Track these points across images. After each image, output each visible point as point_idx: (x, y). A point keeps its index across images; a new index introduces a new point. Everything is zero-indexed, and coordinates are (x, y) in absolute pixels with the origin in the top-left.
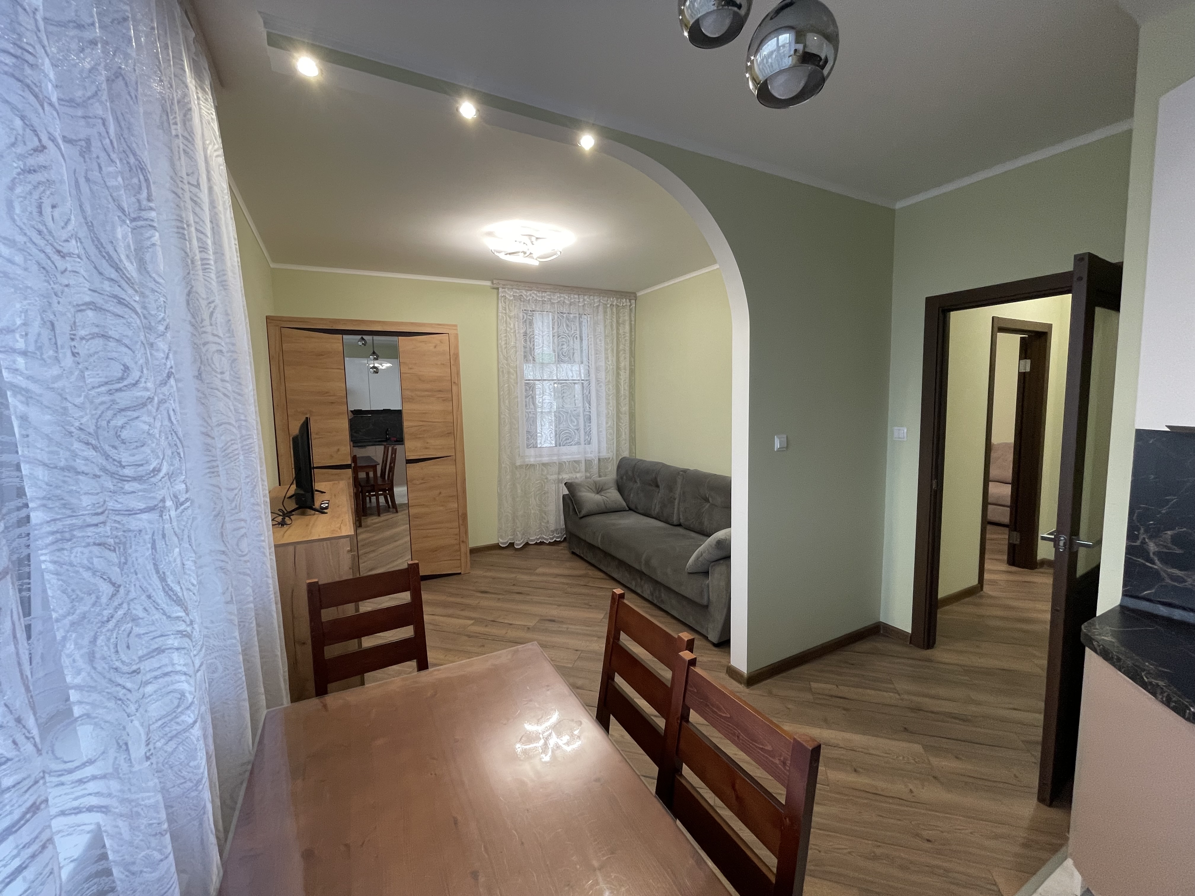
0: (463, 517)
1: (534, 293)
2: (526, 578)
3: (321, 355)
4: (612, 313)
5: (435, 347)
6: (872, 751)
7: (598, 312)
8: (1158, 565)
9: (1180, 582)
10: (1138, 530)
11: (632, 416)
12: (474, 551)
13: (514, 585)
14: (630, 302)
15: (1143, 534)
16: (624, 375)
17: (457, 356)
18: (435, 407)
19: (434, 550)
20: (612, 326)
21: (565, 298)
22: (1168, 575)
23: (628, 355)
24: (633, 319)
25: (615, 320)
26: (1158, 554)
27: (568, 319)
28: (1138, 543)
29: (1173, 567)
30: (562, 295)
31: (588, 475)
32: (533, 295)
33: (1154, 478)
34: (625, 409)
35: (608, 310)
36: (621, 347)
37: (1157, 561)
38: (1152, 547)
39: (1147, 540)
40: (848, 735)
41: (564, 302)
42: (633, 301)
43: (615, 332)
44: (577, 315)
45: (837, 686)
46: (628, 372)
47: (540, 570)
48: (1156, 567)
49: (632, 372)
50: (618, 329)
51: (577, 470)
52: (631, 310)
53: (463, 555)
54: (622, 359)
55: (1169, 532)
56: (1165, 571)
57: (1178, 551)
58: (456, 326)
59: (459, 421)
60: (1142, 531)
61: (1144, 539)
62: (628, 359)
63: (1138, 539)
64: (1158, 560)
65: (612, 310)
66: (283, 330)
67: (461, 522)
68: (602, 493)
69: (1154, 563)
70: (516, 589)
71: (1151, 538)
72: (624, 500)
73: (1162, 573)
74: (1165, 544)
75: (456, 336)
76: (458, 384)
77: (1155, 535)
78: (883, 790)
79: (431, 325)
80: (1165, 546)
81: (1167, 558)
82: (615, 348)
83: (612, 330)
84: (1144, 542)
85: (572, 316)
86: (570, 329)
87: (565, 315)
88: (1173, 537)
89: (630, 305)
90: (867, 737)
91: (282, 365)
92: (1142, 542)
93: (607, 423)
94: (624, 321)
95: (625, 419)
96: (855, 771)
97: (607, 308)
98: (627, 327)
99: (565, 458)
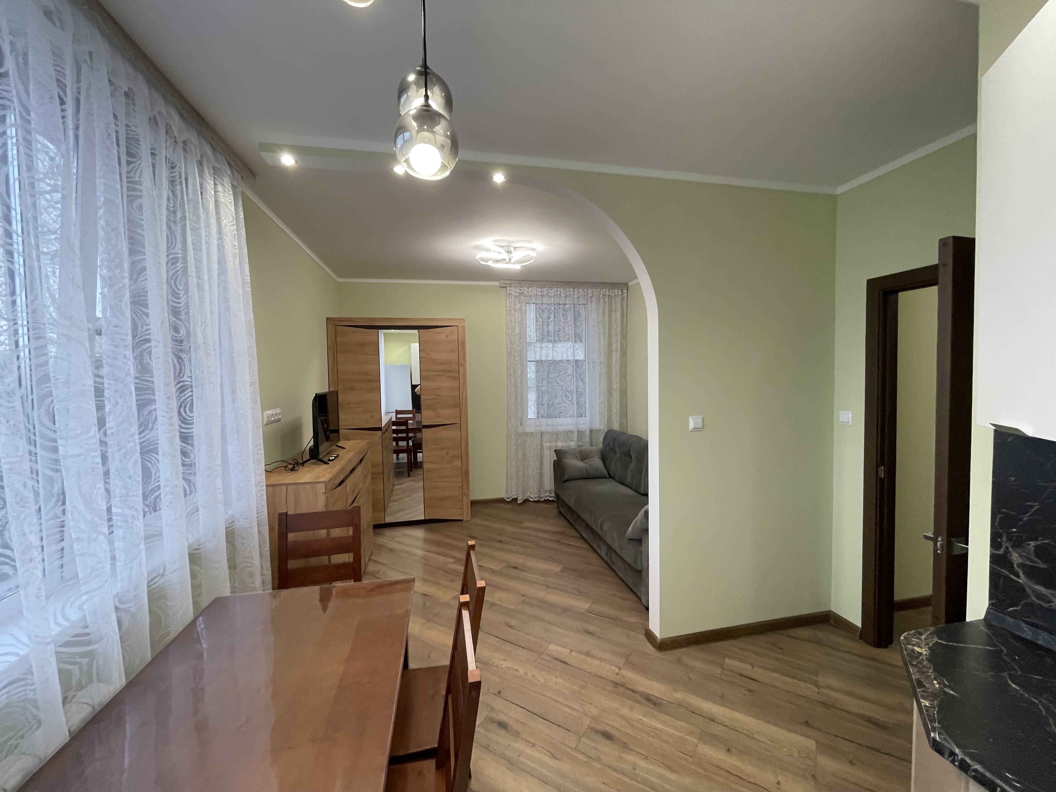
0: (466, 474)
1: (534, 289)
2: (512, 529)
3: (362, 344)
4: (605, 302)
5: (447, 337)
6: (756, 736)
7: (591, 303)
8: (1023, 579)
9: (1045, 602)
10: (1001, 537)
11: (624, 393)
12: (474, 503)
13: (500, 534)
14: (622, 292)
15: (1006, 542)
16: (616, 357)
17: (463, 343)
18: (445, 384)
19: (442, 499)
20: (604, 313)
21: (561, 292)
22: (1034, 591)
23: (619, 338)
24: (625, 306)
25: (607, 308)
26: (1021, 565)
27: (564, 310)
28: (1001, 552)
29: (1039, 583)
30: (559, 289)
31: (581, 444)
32: (533, 291)
33: (1014, 481)
34: (616, 386)
35: (601, 300)
36: (613, 332)
37: (1021, 574)
38: (1016, 558)
39: (1010, 550)
40: (738, 716)
41: (560, 295)
42: (625, 291)
43: (607, 319)
44: (572, 305)
45: (753, 667)
46: (619, 353)
47: (527, 524)
48: (1021, 581)
49: (624, 353)
50: (610, 316)
51: (572, 439)
52: (623, 299)
53: (465, 506)
54: (614, 341)
55: (1032, 543)
56: (1030, 587)
57: (1043, 566)
58: (463, 319)
59: (464, 395)
60: (1004, 538)
61: (1007, 548)
62: (619, 343)
63: (1001, 547)
64: (1023, 573)
65: (604, 299)
66: (337, 327)
67: (464, 478)
68: (586, 461)
69: (1018, 576)
70: (499, 538)
71: (1014, 546)
72: (606, 469)
73: (1028, 589)
74: (1028, 556)
75: (464, 327)
76: (464, 366)
77: (1018, 544)
78: (748, 775)
79: (444, 320)
80: (1029, 559)
81: (1031, 572)
82: (607, 333)
83: (604, 317)
84: (1007, 552)
85: (567, 306)
86: (565, 318)
87: (561, 306)
88: (1036, 547)
89: (622, 295)
90: (757, 721)
91: (335, 353)
92: (1005, 552)
93: (599, 399)
94: (616, 310)
95: (616, 396)
96: (728, 750)
97: (599, 298)
98: (619, 314)
99: (561, 429)
